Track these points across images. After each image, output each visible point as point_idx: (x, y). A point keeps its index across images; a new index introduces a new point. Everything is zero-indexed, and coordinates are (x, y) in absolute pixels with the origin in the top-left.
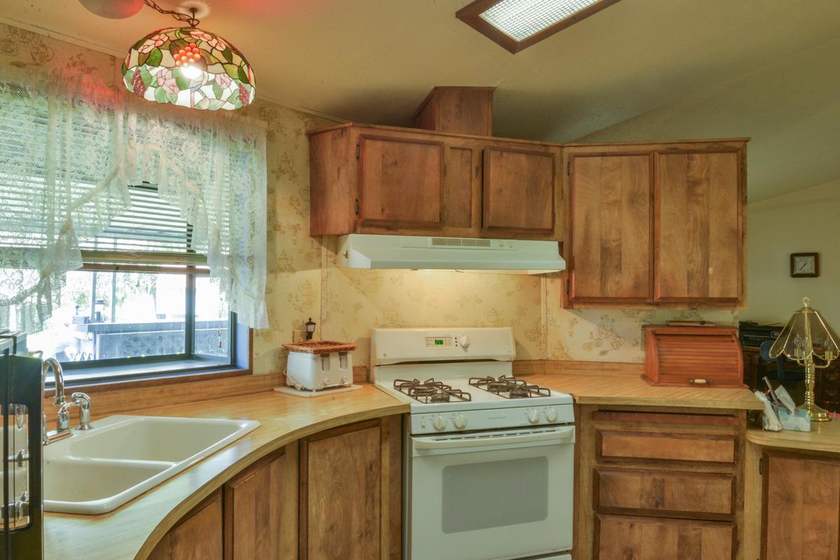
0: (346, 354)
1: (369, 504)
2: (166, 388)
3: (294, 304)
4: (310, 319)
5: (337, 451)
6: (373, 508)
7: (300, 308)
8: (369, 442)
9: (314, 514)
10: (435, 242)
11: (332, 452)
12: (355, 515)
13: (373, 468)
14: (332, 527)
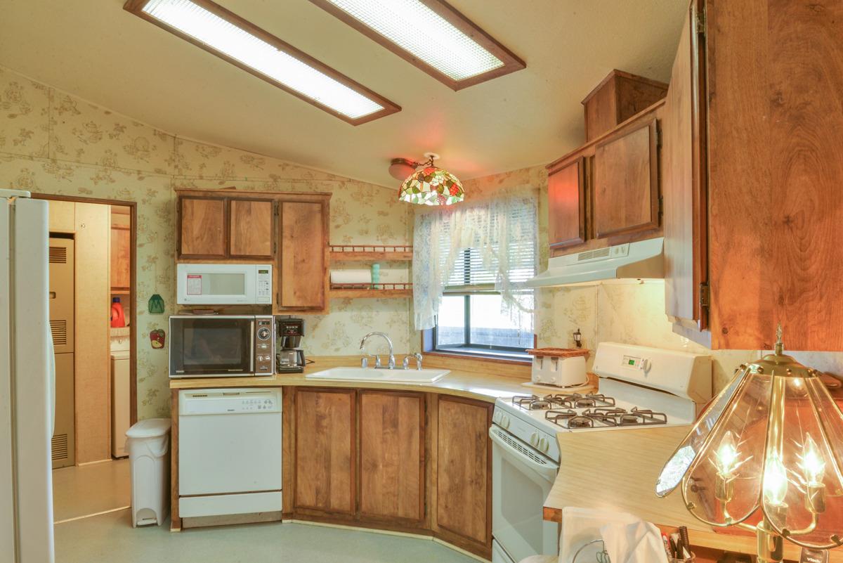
0: (557, 359)
1: (478, 463)
2: (485, 363)
3: (569, 317)
4: (579, 330)
5: (456, 413)
6: (482, 467)
7: (575, 321)
8: (479, 416)
9: (442, 445)
10: (581, 258)
11: (453, 411)
12: (468, 463)
13: (482, 438)
14: (452, 462)
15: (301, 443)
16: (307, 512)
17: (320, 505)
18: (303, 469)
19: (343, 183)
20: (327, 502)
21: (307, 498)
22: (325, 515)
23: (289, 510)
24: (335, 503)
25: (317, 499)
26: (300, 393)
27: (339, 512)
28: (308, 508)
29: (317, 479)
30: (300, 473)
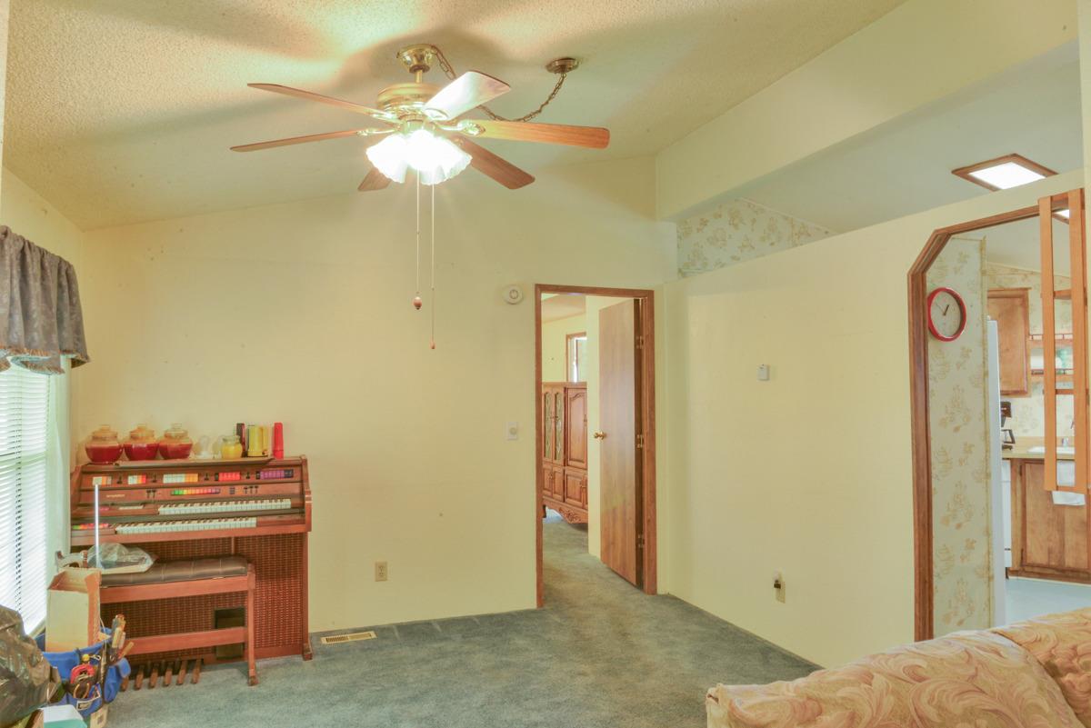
15: (1030, 508)
16: (1036, 570)
17: (1053, 563)
18: (1033, 532)
19: (1026, 275)
20: (1061, 559)
21: (1037, 555)
22: (1056, 573)
23: (1016, 568)
24: (1070, 562)
25: (1049, 557)
26: (1028, 466)
27: (1073, 571)
28: (1039, 566)
29: (1049, 540)
30: (1029, 535)
